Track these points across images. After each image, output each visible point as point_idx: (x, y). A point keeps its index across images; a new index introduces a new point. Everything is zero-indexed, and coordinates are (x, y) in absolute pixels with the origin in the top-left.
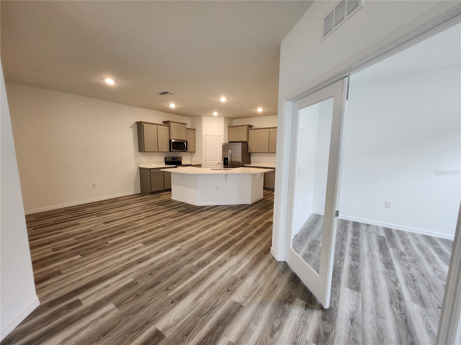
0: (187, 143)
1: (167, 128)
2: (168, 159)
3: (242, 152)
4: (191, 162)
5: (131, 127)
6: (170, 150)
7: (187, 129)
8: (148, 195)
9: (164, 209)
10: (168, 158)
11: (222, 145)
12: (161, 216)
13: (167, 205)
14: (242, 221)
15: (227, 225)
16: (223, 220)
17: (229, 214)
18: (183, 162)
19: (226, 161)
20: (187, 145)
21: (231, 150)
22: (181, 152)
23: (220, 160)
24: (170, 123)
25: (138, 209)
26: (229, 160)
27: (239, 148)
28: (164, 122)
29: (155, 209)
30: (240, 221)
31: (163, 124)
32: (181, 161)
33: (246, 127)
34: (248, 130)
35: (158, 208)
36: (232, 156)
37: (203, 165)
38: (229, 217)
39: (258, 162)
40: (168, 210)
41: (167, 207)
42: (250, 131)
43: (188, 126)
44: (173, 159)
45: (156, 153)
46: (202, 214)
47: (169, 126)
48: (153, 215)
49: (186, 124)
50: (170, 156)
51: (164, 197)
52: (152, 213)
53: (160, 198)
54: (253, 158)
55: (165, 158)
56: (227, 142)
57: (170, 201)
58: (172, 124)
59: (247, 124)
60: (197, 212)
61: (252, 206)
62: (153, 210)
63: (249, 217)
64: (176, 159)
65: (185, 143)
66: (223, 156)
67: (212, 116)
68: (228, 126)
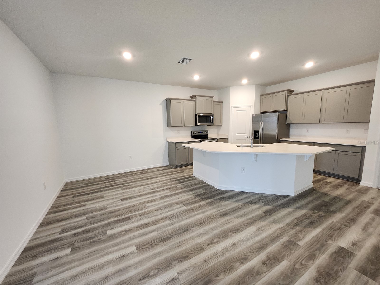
0: (213, 116)
1: (193, 102)
2: (194, 133)
3: (278, 124)
4: (218, 135)
5: (161, 104)
6: (196, 125)
7: (214, 102)
8: (173, 168)
9: (181, 189)
10: (194, 131)
11: (251, 116)
12: (174, 199)
13: (186, 183)
14: (283, 232)
15: (256, 236)
16: (251, 223)
17: (259, 212)
18: (210, 136)
19: (257, 135)
20: (213, 118)
21: (263, 122)
22: (207, 125)
23: (249, 133)
24: (196, 97)
25: (158, 185)
26: (261, 133)
27: (274, 119)
28: (191, 97)
29: (174, 187)
30: (278, 231)
31: (190, 99)
32: (208, 135)
33: (284, 93)
34: (288, 96)
35: (176, 186)
36: (264, 129)
37: (230, 140)
38: (261, 218)
39: (300, 136)
40: (185, 192)
41: (186, 187)
42: (289, 97)
43: (215, 99)
44: (199, 133)
45: (182, 127)
46: (222, 204)
47: (195, 101)
48: (167, 196)
49: (212, 97)
50: (196, 130)
51: (186, 173)
52: (169, 192)
53: (183, 173)
54: (293, 131)
55: (192, 132)
56: (258, 113)
57: (191, 178)
58: (198, 98)
59: (287, 89)
60: (216, 200)
61: (296, 200)
62: (170, 188)
63: (296, 225)
64: (202, 132)
65: (211, 117)
66: (253, 129)
67: (241, 85)
68: (259, 94)
